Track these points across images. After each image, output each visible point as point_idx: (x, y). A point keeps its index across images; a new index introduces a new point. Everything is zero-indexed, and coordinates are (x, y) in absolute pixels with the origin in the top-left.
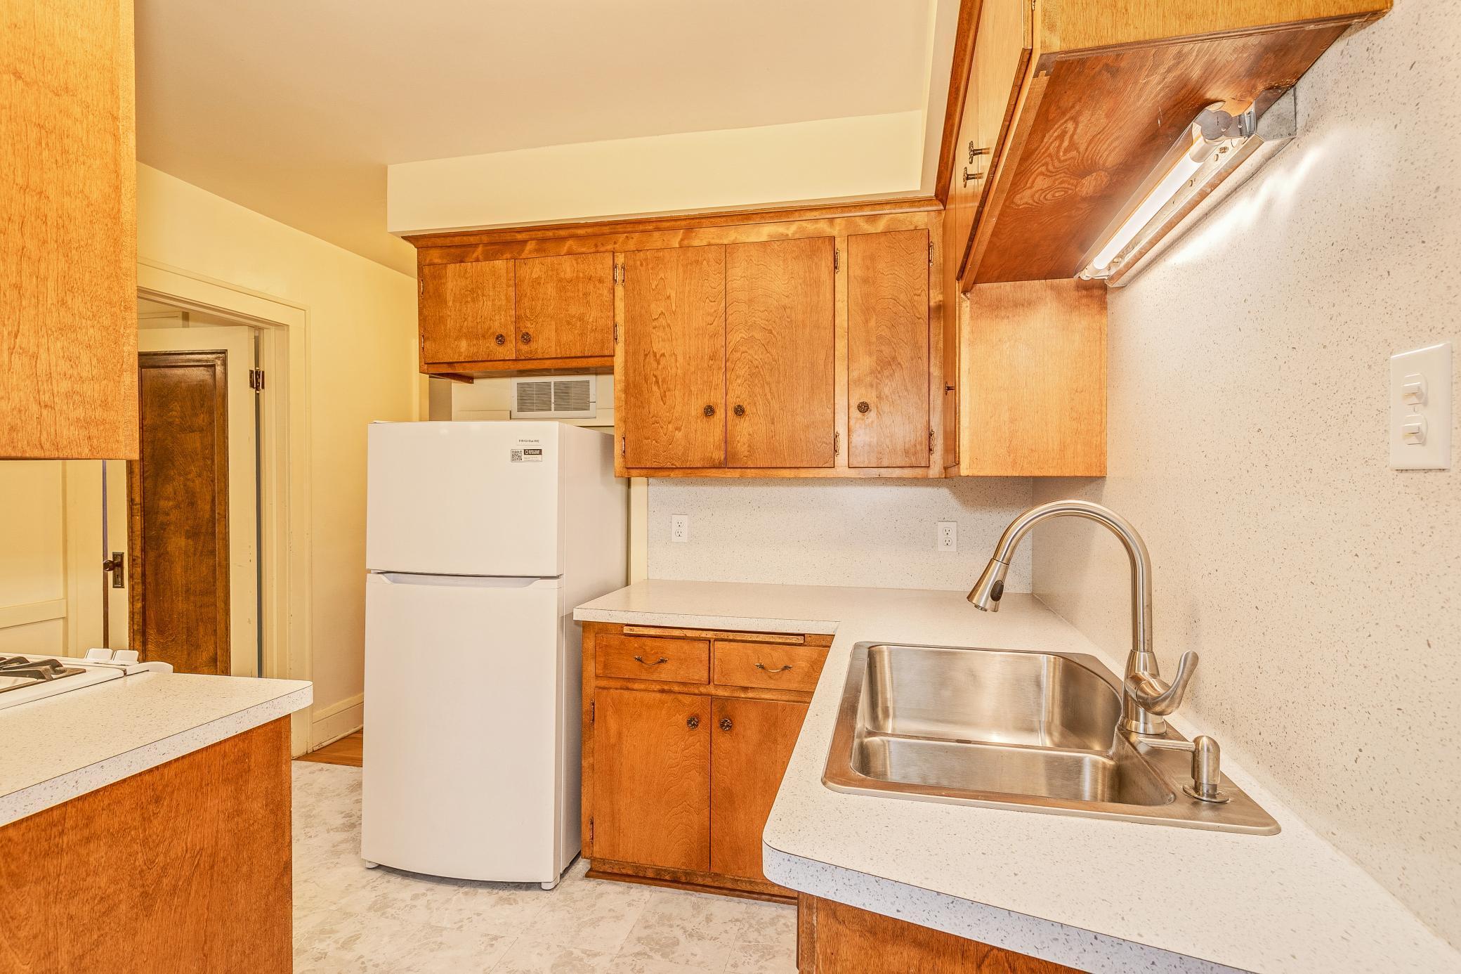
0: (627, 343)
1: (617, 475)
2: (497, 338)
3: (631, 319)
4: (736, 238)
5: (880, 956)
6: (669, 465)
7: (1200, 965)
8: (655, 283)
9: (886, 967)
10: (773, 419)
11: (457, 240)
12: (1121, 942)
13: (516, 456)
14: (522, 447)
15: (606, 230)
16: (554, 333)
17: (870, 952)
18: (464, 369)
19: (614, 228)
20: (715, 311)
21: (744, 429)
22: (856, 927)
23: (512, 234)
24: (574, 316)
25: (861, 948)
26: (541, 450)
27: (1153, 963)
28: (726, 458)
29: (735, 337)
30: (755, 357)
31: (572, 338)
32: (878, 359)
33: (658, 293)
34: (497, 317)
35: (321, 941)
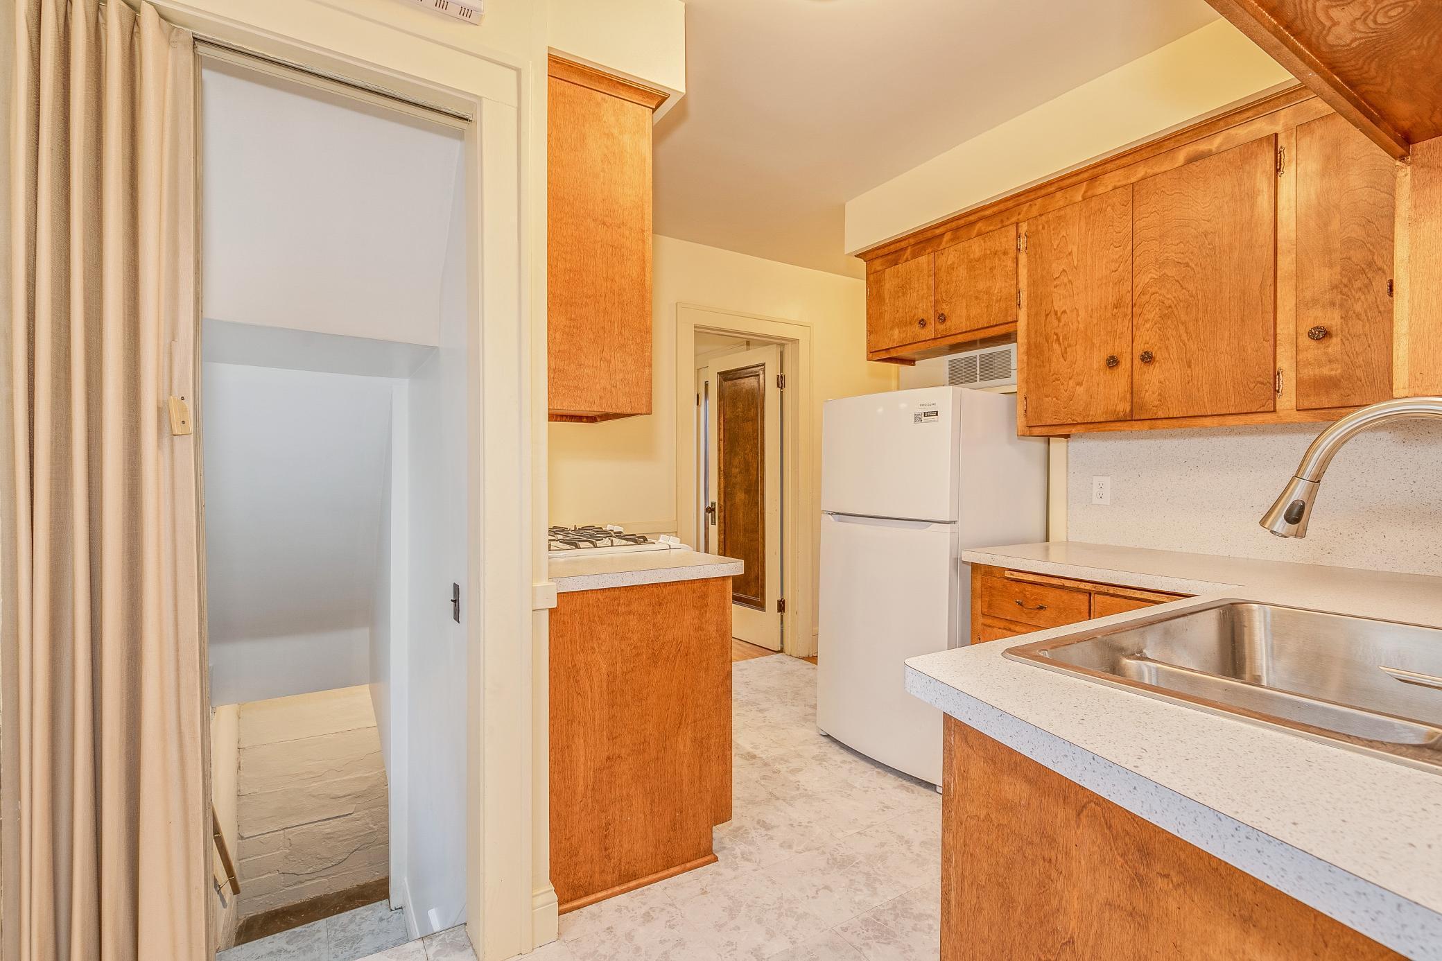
0: (1029, 307)
1: (1019, 434)
2: (920, 323)
3: (1033, 283)
4: (1146, 172)
5: (999, 783)
6: (1070, 421)
7: (1171, 796)
8: (1057, 242)
9: (1003, 793)
10: (1190, 362)
11: (892, 248)
12: (1111, 764)
13: (917, 418)
14: (922, 410)
15: (1010, 204)
16: (964, 310)
17: (991, 777)
18: (897, 352)
19: (1018, 200)
20: (1120, 256)
21: (1152, 378)
22: (982, 754)
23: (932, 231)
24: (981, 292)
25: (985, 773)
26: (937, 412)
27: (1135, 788)
28: (1132, 410)
29: (1144, 279)
30: (1168, 296)
31: (979, 311)
32: (1343, 269)
33: (1060, 252)
34: (920, 305)
35: (780, 764)
